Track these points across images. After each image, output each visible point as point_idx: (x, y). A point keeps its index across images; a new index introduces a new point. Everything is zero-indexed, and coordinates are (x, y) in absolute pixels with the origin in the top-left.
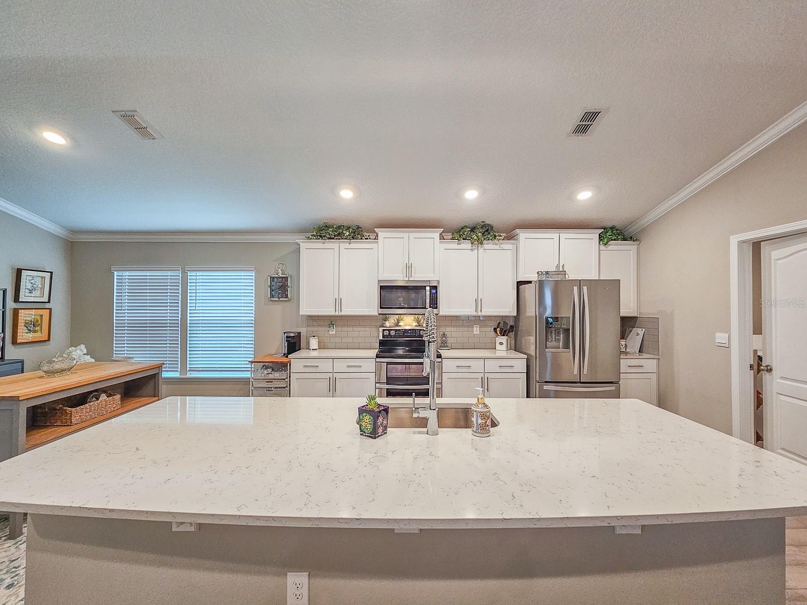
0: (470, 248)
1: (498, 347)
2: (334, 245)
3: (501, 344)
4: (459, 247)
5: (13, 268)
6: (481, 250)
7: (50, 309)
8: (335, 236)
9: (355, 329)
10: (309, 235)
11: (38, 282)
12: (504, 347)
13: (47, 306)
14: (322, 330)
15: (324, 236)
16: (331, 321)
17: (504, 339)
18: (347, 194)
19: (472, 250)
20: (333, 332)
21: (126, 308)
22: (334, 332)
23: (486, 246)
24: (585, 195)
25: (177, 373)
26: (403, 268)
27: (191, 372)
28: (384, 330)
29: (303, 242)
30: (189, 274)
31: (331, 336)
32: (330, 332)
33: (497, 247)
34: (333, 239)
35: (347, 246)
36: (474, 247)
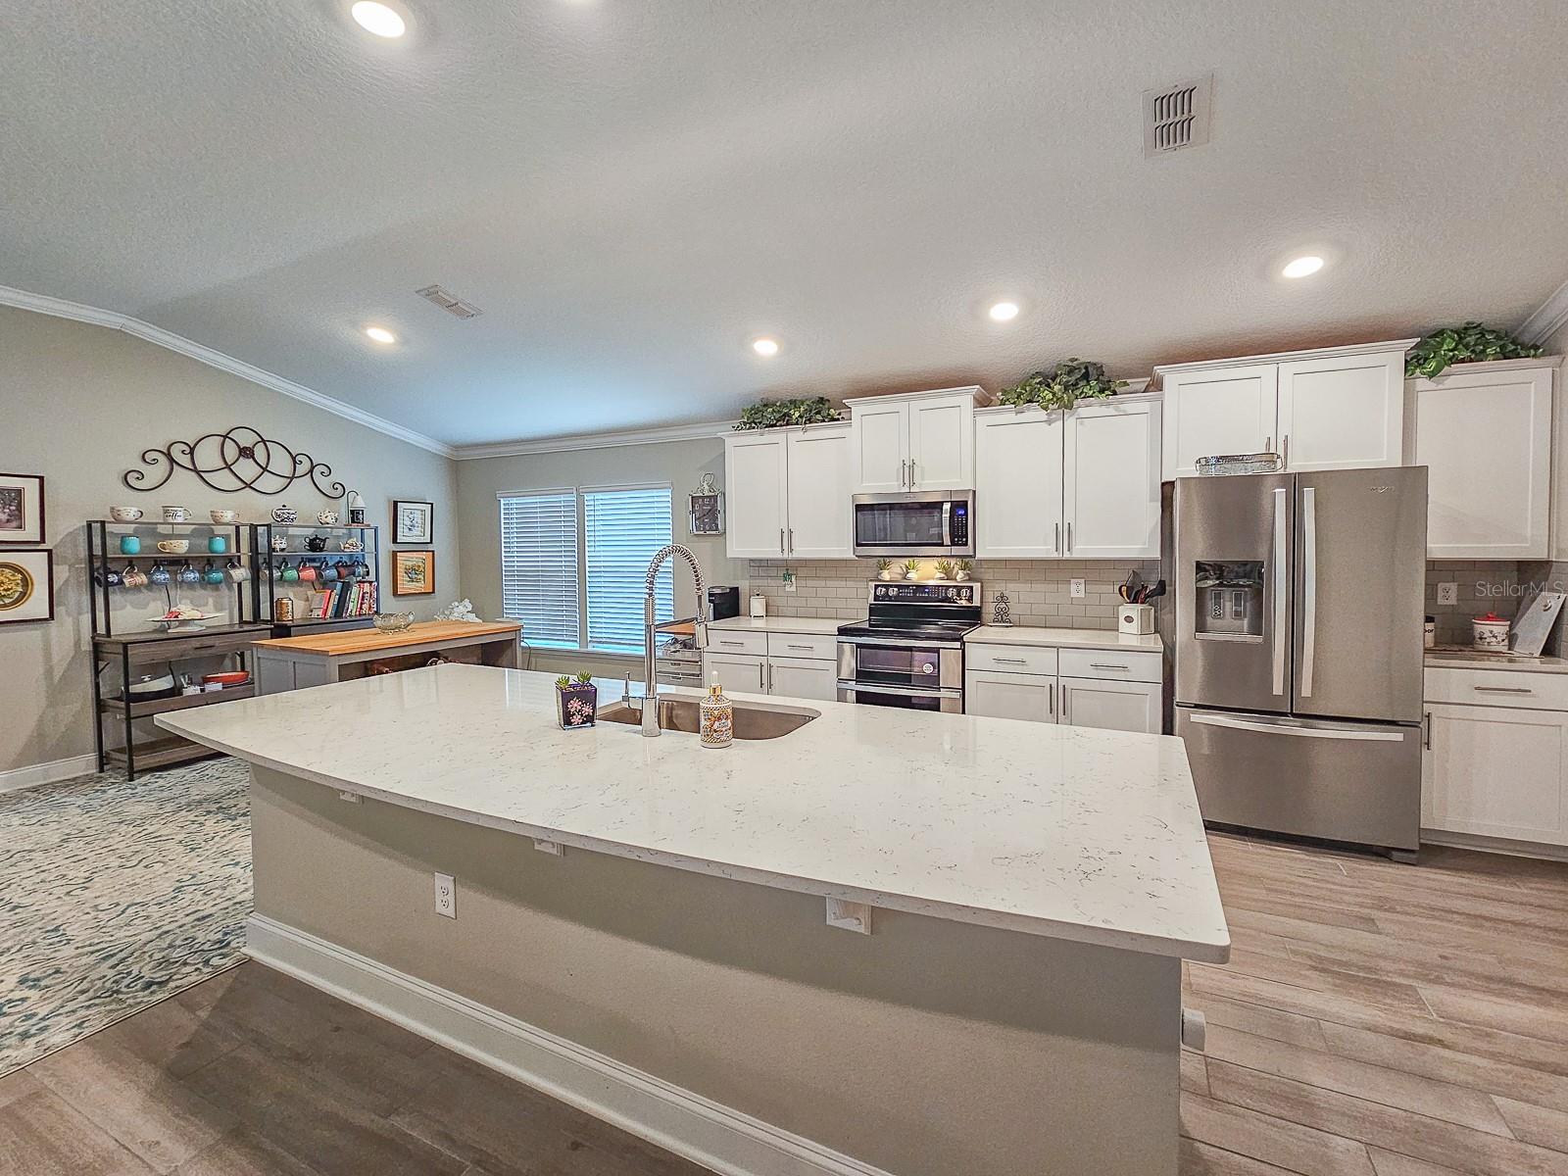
0: (1045, 418)
1: (1123, 625)
2: (778, 436)
3: (1129, 619)
4: (1021, 418)
5: (389, 501)
6: (1070, 422)
7: (433, 551)
8: (778, 421)
9: (830, 583)
10: (736, 423)
11: (418, 515)
12: (1134, 628)
13: (430, 547)
14: (773, 585)
15: (760, 423)
16: (788, 569)
17: (1134, 610)
18: (766, 348)
19: (1049, 422)
20: (791, 589)
21: (516, 549)
22: (794, 589)
23: (1083, 412)
24: (1304, 267)
25: (575, 644)
26: (898, 470)
27: (595, 644)
28: (877, 587)
29: (731, 436)
30: (586, 498)
31: (789, 595)
32: (787, 589)
33: (1111, 411)
34: (775, 425)
35: (800, 435)
36: (1054, 416)
